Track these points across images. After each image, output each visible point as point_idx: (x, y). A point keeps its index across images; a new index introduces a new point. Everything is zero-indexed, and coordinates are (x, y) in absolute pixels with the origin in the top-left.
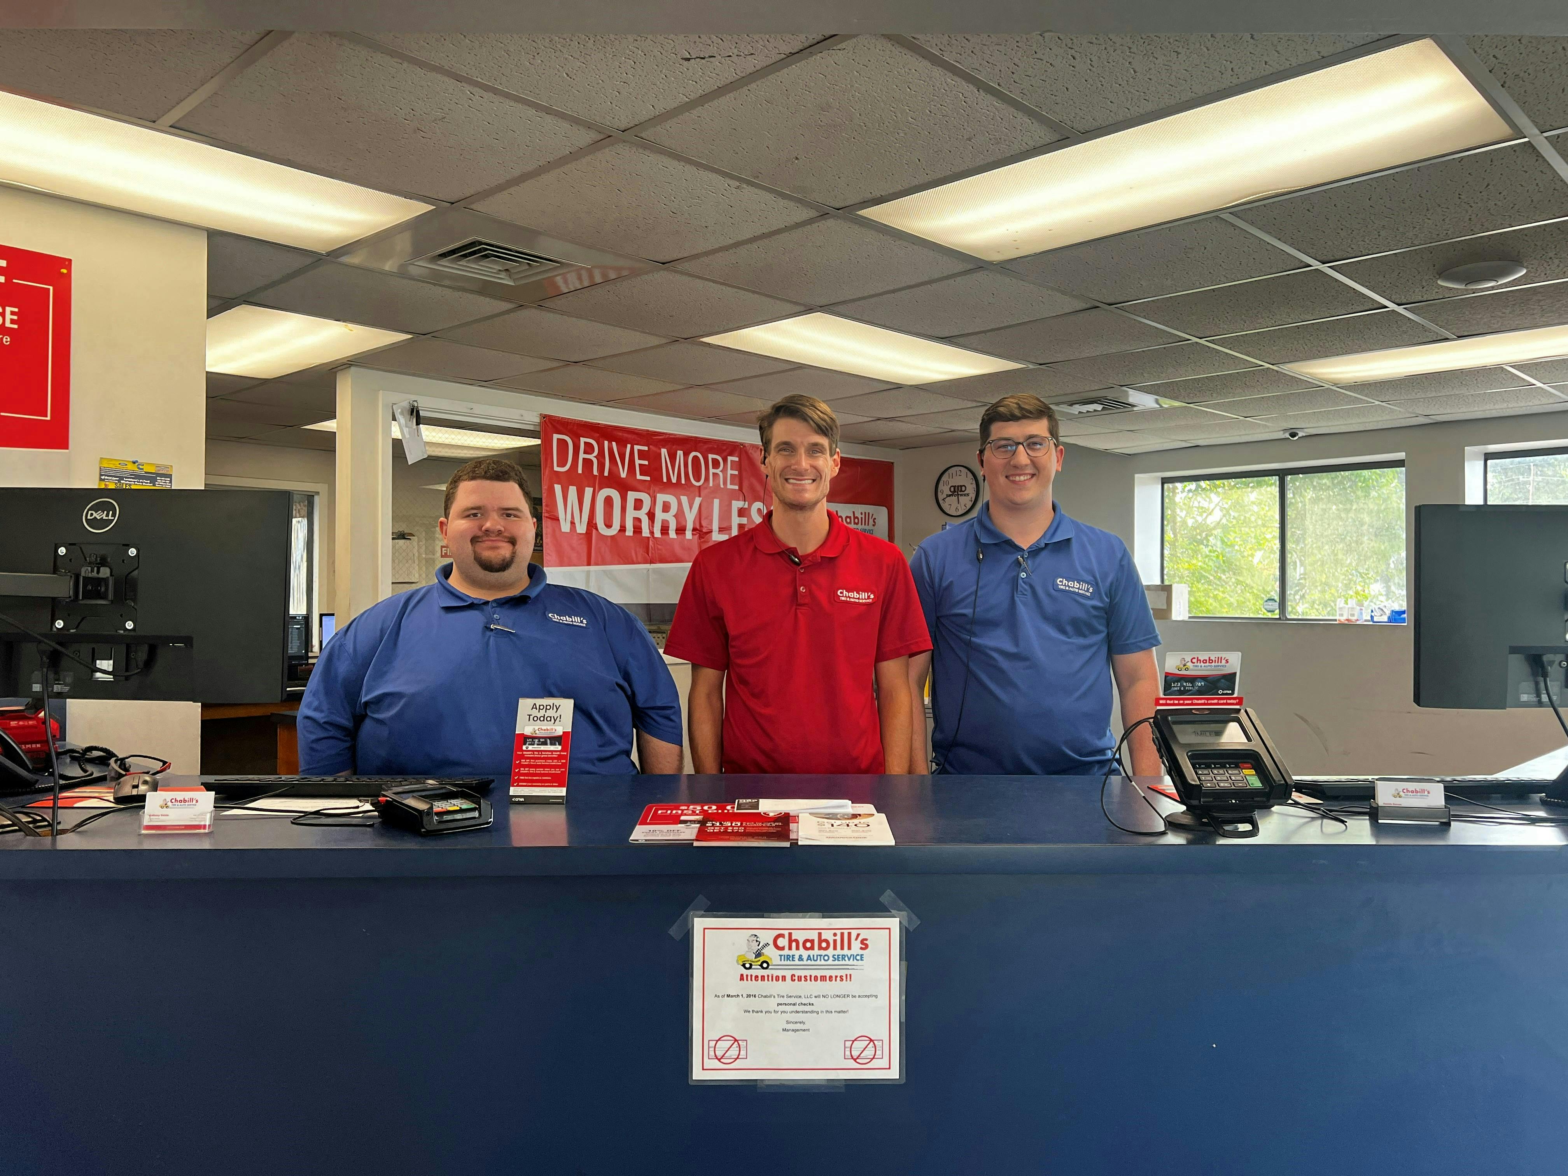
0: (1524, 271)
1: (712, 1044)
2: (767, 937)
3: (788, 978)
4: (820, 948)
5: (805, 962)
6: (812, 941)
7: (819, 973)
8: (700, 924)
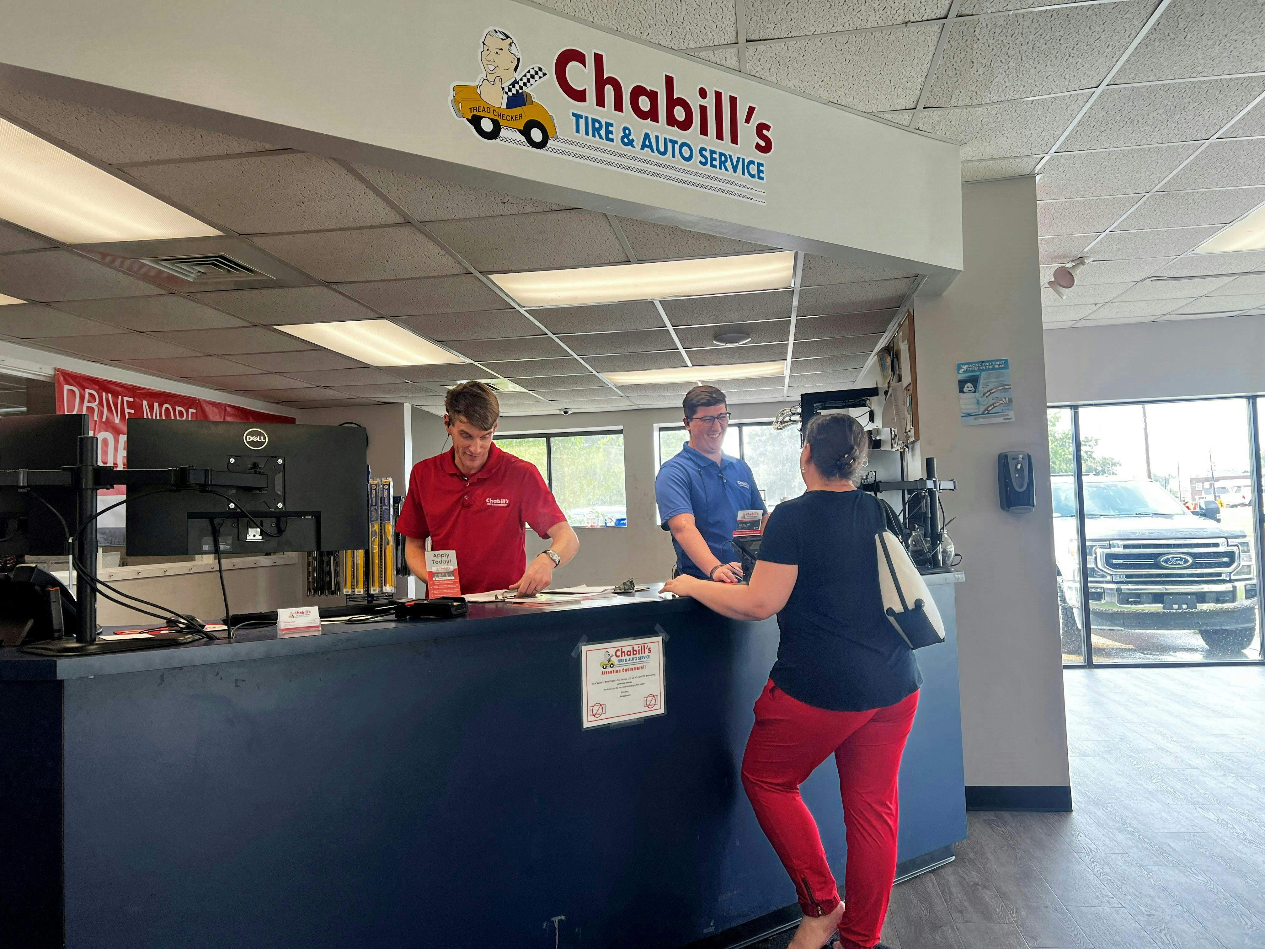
0: (750, 339)
1: (591, 708)
2: (612, 652)
3: (621, 671)
4: (634, 654)
5: (628, 662)
6: (630, 651)
7: (633, 667)
8: (584, 649)
